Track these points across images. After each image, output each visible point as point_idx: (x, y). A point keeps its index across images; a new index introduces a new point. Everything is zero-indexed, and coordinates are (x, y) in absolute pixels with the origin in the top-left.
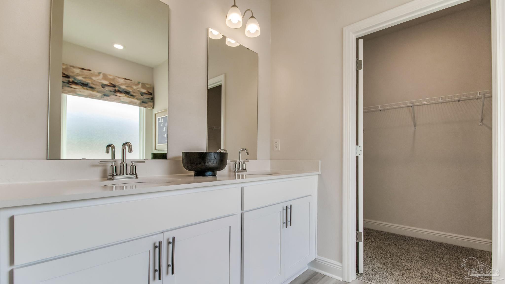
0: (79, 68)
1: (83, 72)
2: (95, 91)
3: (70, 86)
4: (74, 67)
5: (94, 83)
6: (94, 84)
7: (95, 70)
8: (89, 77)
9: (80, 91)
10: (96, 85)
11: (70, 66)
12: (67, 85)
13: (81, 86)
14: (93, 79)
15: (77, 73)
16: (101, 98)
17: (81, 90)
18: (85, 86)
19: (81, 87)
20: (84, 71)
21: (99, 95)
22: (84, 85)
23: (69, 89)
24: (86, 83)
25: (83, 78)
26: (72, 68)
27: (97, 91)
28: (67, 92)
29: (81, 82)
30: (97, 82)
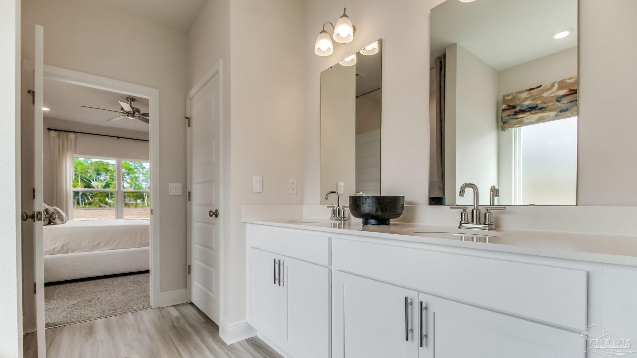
0: (527, 90)
1: (531, 93)
2: (546, 111)
3: (516, 117)
4: (520, 92)
5: (545, 101)
6: (545, 103)
7: (546, 83)
8: (539, 96)
9: (528, 119)
10: (549, 102)
11: (517, 93)
12: (512, 118)
13: (529, 111)
14: (544, 96)
15: (523, 98)
16: (556, 117)
17: (529, 117)
18: (534, 109)
19: (529, 113)
20: (532, 91)
21: (552, 114)
22: (532, 109)
23: (515, 121)
24: (535, 106)
25: (532, 100)
26: (519, 94)
27: (549, 110)
28: (513, 125)
29: (529, 107)
30: (550, 97)
